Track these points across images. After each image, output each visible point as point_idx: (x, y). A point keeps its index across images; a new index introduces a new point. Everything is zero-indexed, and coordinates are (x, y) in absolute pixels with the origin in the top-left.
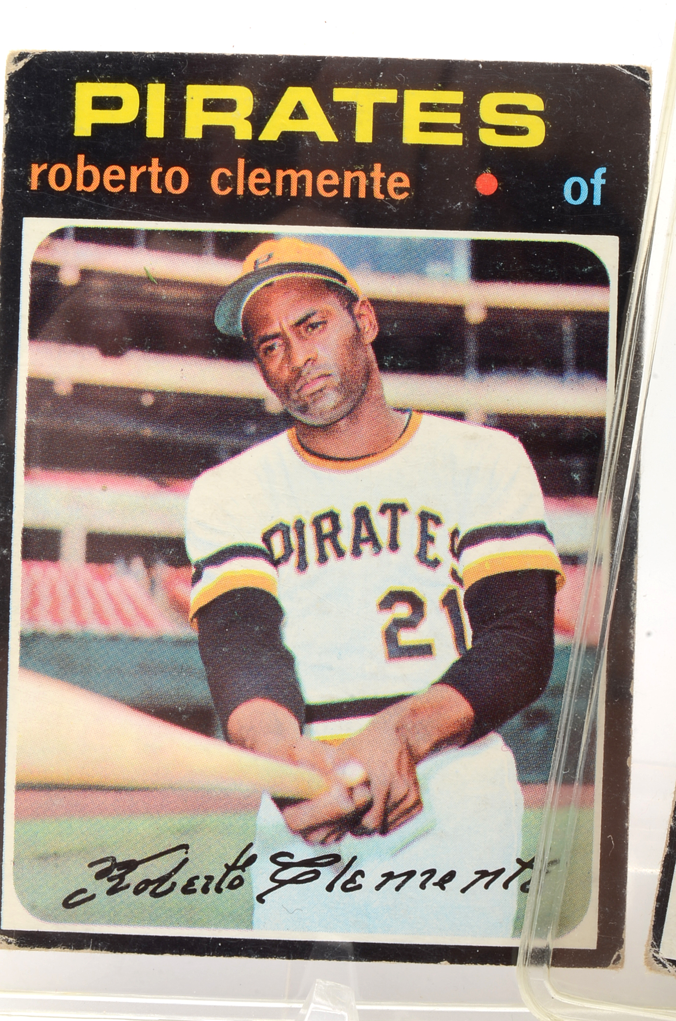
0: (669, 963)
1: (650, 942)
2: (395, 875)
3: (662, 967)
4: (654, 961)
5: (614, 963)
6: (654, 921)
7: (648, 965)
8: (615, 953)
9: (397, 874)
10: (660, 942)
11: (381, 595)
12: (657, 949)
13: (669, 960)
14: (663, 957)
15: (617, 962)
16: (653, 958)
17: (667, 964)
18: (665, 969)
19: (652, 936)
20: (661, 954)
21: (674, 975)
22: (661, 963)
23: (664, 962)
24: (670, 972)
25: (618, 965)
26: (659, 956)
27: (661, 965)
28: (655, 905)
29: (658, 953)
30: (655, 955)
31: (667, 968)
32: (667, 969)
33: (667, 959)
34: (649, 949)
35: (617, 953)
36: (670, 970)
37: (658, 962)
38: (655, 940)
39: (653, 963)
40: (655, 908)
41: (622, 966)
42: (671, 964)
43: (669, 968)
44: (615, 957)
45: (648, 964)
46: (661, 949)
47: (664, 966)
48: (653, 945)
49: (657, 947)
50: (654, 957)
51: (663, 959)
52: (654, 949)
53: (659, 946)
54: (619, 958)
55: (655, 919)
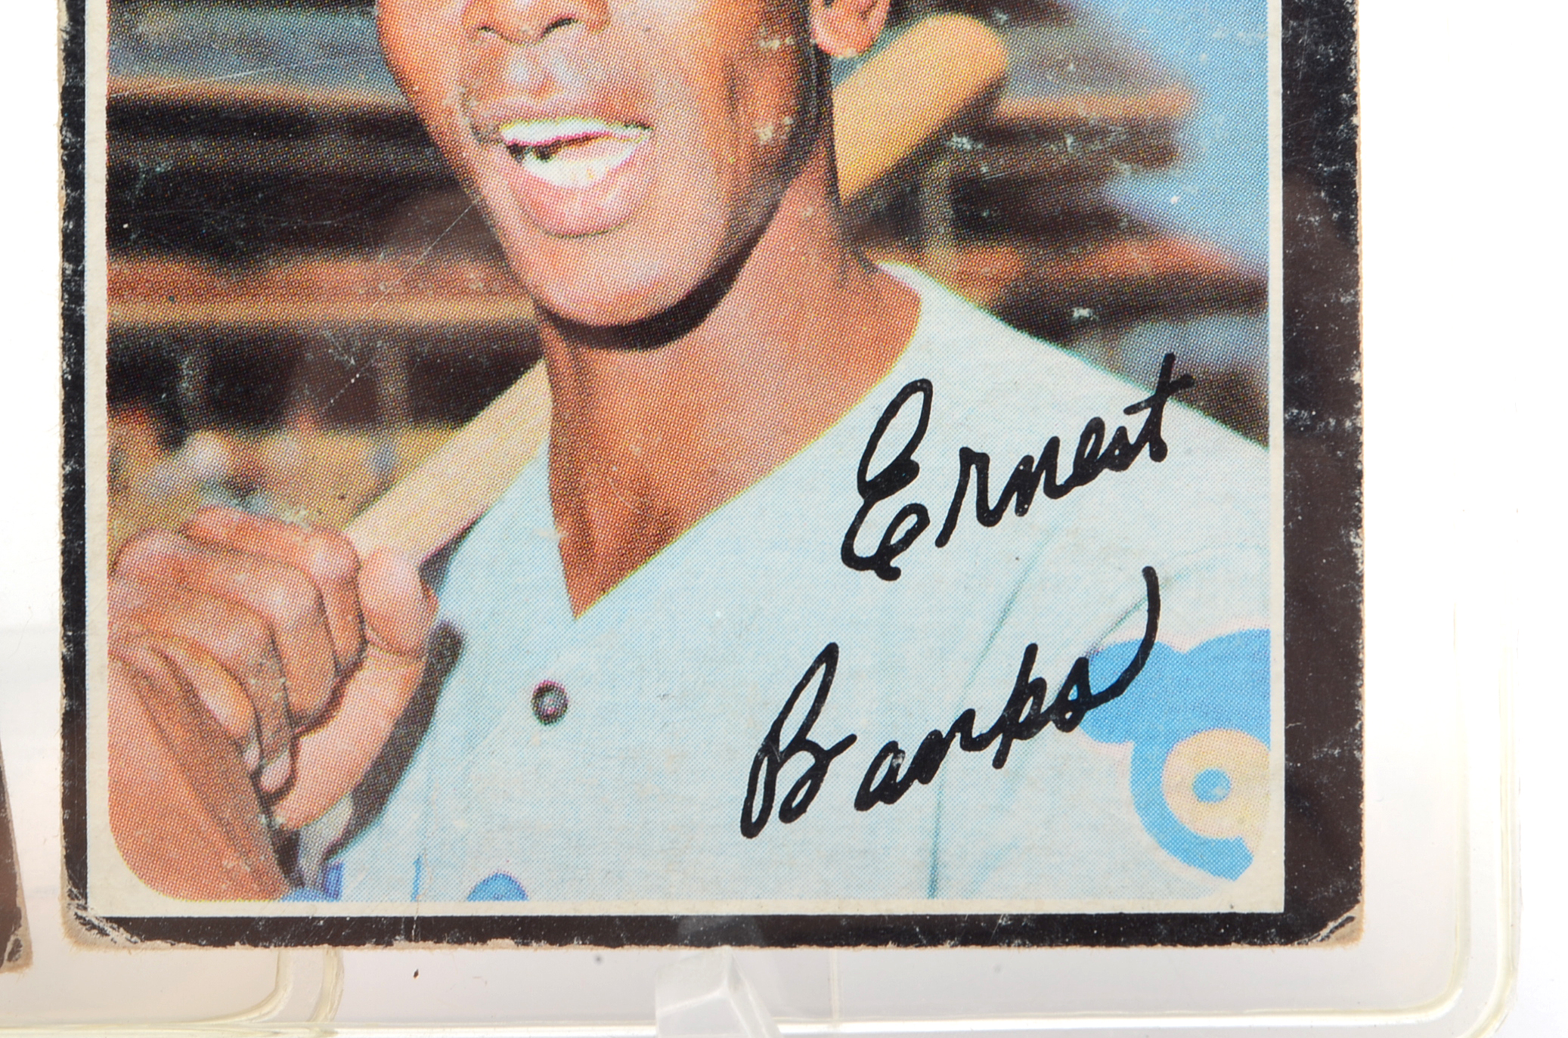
0: (110, 924)
1: (66, 890)
3: (99, 935)
4: (80, 926)
5: (10, 959)
7: (71, 936)
8: (7, 939)
10: (85, 887)
12: (82, 902)
13: (110, 920)
14: (98, 916)
15: (17, 956)
16: (78, 921)
17: (107, 927)
18: (105, 938)
19: (66, 877)
20: (92, 909)
21: (124, 947)
22: (94, 927)
23: (101, 925)
24: (115, 942)
25: (20, 962)
26: (89, 915)
27: (96, 931)
28: (62, 817)
29: (85, 908)
30: (80, 913)
31: (107, 935)
32: (110, 938)
33: (104, 918)
34: (66, 905)
35: (13, 938)
36: (116, 939)
37: (88, 927)
38: (75, 885)
39: (80, 930)
40: (62, 821)
41: (28, 962)
42: (115, 926)
43: (113, 934)
44: (9, 947)
45: (70, 933)
46: (88, 900)
47: (102, 932)
48: (71, 895)
49: (80, 897)
50: (79, 917)
51: (96, 918)
52: (76, 902)
53: (85, 896)
54: (17, 945)
55: (67, 842)
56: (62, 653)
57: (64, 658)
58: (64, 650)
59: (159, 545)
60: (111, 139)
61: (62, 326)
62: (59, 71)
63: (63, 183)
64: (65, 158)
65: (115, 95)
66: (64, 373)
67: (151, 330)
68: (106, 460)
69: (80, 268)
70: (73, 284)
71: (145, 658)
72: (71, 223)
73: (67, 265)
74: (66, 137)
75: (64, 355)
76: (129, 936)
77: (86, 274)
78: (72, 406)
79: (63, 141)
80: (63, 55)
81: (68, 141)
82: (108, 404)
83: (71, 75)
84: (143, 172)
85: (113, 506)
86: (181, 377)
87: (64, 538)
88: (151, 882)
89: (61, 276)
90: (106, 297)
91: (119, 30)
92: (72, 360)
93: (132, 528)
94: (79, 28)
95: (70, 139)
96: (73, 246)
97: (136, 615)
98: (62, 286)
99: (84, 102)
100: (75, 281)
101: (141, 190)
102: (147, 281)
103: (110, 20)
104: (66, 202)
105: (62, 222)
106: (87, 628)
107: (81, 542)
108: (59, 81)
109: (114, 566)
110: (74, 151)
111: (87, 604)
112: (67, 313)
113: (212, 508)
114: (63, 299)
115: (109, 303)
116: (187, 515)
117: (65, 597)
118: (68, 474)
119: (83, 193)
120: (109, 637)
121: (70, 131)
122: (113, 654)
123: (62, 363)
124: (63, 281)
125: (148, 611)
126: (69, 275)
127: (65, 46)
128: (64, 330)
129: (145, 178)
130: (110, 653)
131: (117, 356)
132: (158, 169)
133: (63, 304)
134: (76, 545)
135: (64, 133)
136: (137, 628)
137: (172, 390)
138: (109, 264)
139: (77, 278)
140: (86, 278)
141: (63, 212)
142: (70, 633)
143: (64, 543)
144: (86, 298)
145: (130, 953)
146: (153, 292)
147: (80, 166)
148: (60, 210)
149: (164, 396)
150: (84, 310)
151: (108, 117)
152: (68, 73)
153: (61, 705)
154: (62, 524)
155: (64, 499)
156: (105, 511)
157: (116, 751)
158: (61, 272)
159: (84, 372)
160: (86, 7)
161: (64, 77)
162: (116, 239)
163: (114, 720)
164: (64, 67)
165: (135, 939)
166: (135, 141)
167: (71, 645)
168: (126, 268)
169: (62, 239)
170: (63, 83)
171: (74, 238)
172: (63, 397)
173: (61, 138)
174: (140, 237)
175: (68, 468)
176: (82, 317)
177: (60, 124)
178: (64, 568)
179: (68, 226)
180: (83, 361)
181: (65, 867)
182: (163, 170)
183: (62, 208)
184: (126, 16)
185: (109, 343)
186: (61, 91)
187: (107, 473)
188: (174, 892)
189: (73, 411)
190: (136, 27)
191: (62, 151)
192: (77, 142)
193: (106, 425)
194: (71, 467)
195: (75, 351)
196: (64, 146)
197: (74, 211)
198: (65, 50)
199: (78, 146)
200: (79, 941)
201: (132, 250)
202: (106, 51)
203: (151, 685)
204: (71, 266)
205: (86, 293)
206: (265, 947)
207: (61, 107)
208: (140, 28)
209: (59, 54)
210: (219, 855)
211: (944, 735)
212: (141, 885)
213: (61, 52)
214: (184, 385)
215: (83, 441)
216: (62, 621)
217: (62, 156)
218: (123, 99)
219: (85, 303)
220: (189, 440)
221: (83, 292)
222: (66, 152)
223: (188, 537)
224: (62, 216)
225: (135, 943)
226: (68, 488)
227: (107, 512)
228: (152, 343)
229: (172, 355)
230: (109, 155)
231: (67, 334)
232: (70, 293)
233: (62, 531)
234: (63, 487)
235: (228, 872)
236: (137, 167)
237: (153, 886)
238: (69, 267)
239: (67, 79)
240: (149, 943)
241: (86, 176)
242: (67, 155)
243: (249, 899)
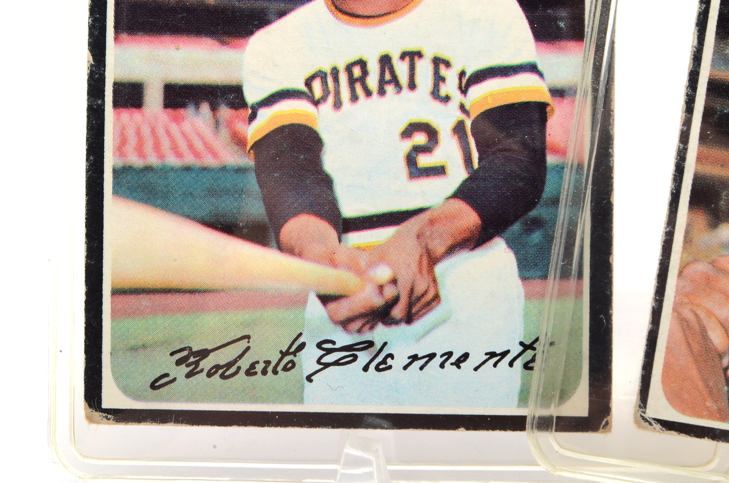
0: (654, 421)
1: (638, 404)
2: (419, 357)
4: (642, 420)
5: (603, 428)
6: (641, 387)
8: (603, 419)
9: (421, 356)
10: (646, 404)
11: (402, 126)
12: (644, 410)
13: (655, 419)
14: (649, 417)
15: (606, 427)
16: (641, 418)
17: (653, 422)
18: (651, 427)
19: (639, 399)
20: (648, 413)
21: (659, 432)
22: (647, 421)
23: (651, 421)
24: (655, 429)
25: (607, 430)
26: (646, 416)
27: (648, 423)
28: (641, 373)
29: (644, 413)
30: (643, 414)
31: (653, 425)
32: (653, 427)
33: (652, 418)
34: (637, 410)
35: (605, 420)
36: (656, 428)
37: (645, 421)
38: (642, 403)
39: (641, 422)
40: (641, 375)
41: (610, 431)
42: (656, 422)
43: (655, 425)
44: (604, 423)
45: (636, 422)
46: (647, 409)
47: (650, 424)
48: (640, 406)
49: (643, 408)
50: (642, 416)
51: (649, 418)
52: (642, 410)
53: (645, 407)
54: (607, 423)
55: (642, 384)
57: (653, 308)
58: (654, 304)
59: (701, 267)
60: (708, 95)
61: (675, 170)
62: (690, 64)
63: (684, 111)
64: (687, 100)
65: (712, 77)
66: (672, 189)
67: (712, 178)
68: (685, 228)
69: (686, 147)
70: (682, 153)
71: (687, 313)
72: (685, 127)
73: (681, 145)
74: (689, 91)
75: (674, 182)
76: (661, 427)
77: (688, 150)
78: (673, 204)
79: (687, 93)
80: (693, 57)
81: (689, 93)
82: (689, 205)
83: (695, 66)
84: (719, 111)
85: (684, 248)
86: (721, 199)
87: (661, 258)
88: (674, 406)
89: (677, 149)
90: (695, 161)
91: (717, 51)
92: (677, 185)
93: (691, 258)
94: (701, 47)
95: (690, 92)
96: (684, 137)
97: (687, 295)
98: (678, 153)
99: (698, 78)
100: (683, 152)
101: (717, 119)
102: (713, 157)
103: (715, 46)
104: (685, 119)
105: (681, 126)
106: (665, 297)
107: (669, 261)
108: (689, 68)
109: (680, 273)
110: (691, 98)
111: (666, 287)
112: (678, 165)
113: (725, 256)
114: (677, 159)
115: (696, 163)
116: (714, 257)
117: (658, 282)
118: (668, 232)
119: (692, 116)
120: (674, 302)
121: (691, 89)
122: (675, 310)
123: (672, 185)
124: (678, 151)
125: (692, 294)
126: (681, 149)
127: (694, 54)
128: (675, 172)
129: (719, 114)
130: (673, 309)
131: (696, 186)
132: (725, 111)
133: (676, 161)
134: (666, 261)
135: (688, 89)
136: (686, 300)
137: (717, 204)
138: (699, 147)
139: (684, 151)
140: (688, 151)
141: (683, 122)
142: (657, 298)
143: (661, 260)
144: (687, 160)
145: (660, 434)
146: (716, 162)
147: (693, 105)
148: (681, 122)
149: (713, 206)
150: (685, 165)
151: (708, 86)
152: (694, 65)
153: (648, 327)
154: (661, 252)
155: (664, 242)
156: (680, 249)
157: (669, 350)
158: (678, 147)
159: (681, 190)
160: (706, 39)
161: (692, 67)
162: (703, 138)
163: (670, 337)
164: (692, 62)
165: (664, 429)
166: (717, 98)
167: (657, 303)
168: (705, 150)
169: (680, 133)
170: (691, 69)
171: (685, 134)
172: (670, 199)
173: (687, 91)
174: (713, 138)
175: (668, 229)
176: (684, 167)
177: (687, 86)
178: (659, 270)
179: (684, 129)
180: (681, 186)
181: (639, 394)
182: (727, 112)
183: (683, 120)
184: (722, 45)
185: (693, 180)
186: (689, 72)
187: (684, 234)
188: (683, 412)
189: (674, 206)
190: (725, 51)
191: (686, 97)
192: (693, 94)
193: (687, 214)
194: (669, 229)
195: (679, 181)
196: (687, 95)
197: (687, 123)
198: (694, 55)
199: (693, 96)
200: (640, 426)
201: (709, 143)
202: (711, 58)
203: (688, 325)
204: (683, 145)
205: (687, 158)
206: (718, 441)
207: (688, 79)
208: (727, 51)
209: (691, 57)
210: (705, 400)
212: (670, 407)
213: (692, 56)
214: (722, 203)
215: (676, 219)
216: (655, 292)
217: (686, 99)
218: (715, 80)
219: (686, 162)
220: (720, 226)
221: (686, 157)
222: (688, 98)
223: (713, 266)
224: (682, 124)
225: (664, 430)
226: (666, 237)
227: (681, 250)
228: (711, 183)
229: (719, 189)
230: (706, 102)
231: (676, 173)
232: (680, 157)
233: (661, 255)
234: (665, 237)
235: (708, 407)
236: (716, 109)
237: (675, 409)
238: (682, 146)
239: (693, 67)
240: (669, 432)
241: (695, 109)
242: (688, 99)
243: (714, 420)
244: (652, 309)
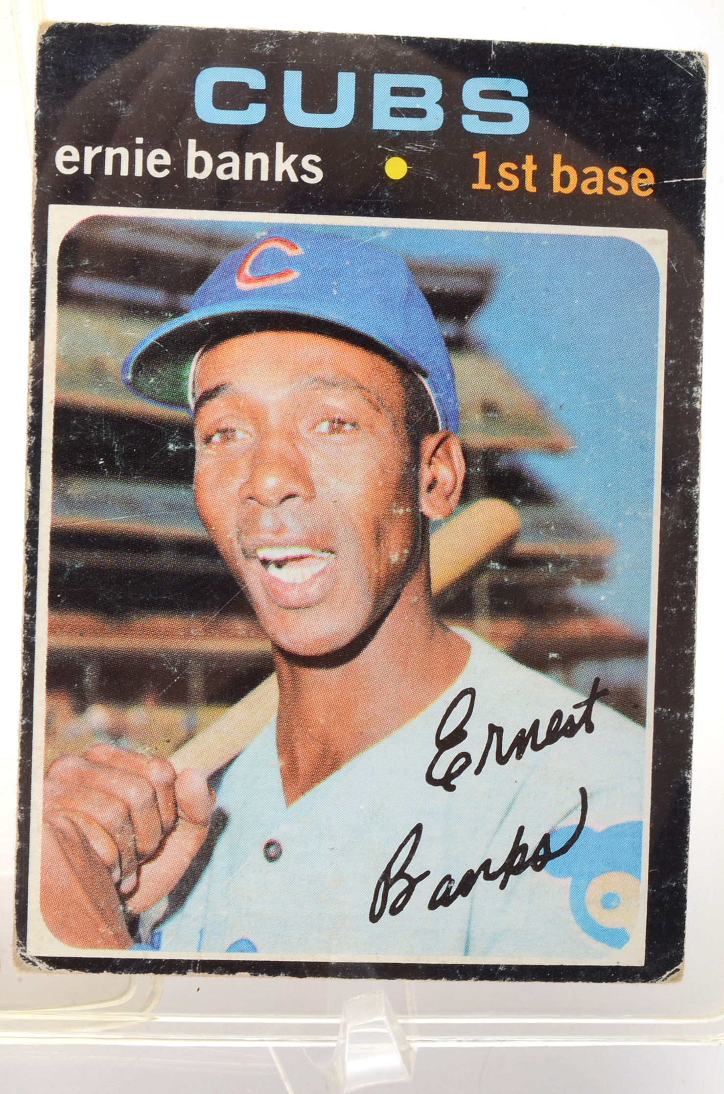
56: (18, 818)
57: (19, 821)
58: (19, 817)
59: (71, 763)
60: (52, 549)
61: (23, 647)
62: (25, 513)
63: (26, 572)
64: (27, 559)
65: (54, 526)
66: (23, 672)
67: (70, 651)
68: (45, 718)
69: (34, 617)
70: (30, 625)
71: (61, 822)
72: (30, 593)
73: (27, 615)
74: (28, 547)
75: (24, 662)
76: (48, 966)
77: (37, 620)
78: (27, 689)
79: (26, 550)
80: (28, 504)
81: (29, 549)
82: (47, 688)
83: (32, 515)
84: (69, 567)
85: (47, 742)
86: (86, 676)
87: (20, 758)
88: (61, 938)
89: (23, 621)
90: (47, 632)
91: (59, 493)
92: (28, 665)
93: (57, 754)
94: (37, 490)
95: (30, 549)
96: (30, 605)
97: (58, 800)
98: (24, 626)
99: (38, 529)
100: (31, 623)
101: (67, 577)
102: (69, 625)
103: (54, 487)
104: (27, 582)
105: (25, 592)
106: (31, 806)
107: (30, 761)
108: (25, 518)
109: (47, 774)
110: (32, 555)
111: (32, 793)
112: (27, 640)
113: (100, 745)
114: (24, 633)
115: (49, 636)
116: (86, 748)
117: (21, 789)
118: (24, 725)
119: (36, 577)
120: (43, 811)
121: (30, 545)
122: (45, 820)
123: (23, 666)
124: (25, 623)
125: (64, 798)
126: (27, 620)
127: (29, 499)
128: (24, 649)
129: (70, 571)
130: (43, 819)
131: (52, 664)
132: (77, 566)
133: (24, 635)
134: (27, 762)
135: (27, 545)
136: (58, 806)
137: (80, 682)
138: (49, 615)
139: (32, 622)
140: (36, 622)
141: (25, 587)
142: (22, 808)
143: (21, 760)
144: (36, 633)
145: (48, 975)
146: (72, 631)
147: (35, 563)
148: (24, 586)
149: (76, 685)
150: (35, 639)
151: (51, 537)
152: (30, 514)
153: (16, 845)
154: (20, 751)
155: (21, 738)
156: (43, 744)
157: (45, 871)
158: (23, 619)
159: (34, 672)
160: (41, 479)
161: (28, 516)
162: (53, 602)
163: (44, 854)
164: (28, 510)
165: (51, 968)
166: (65, 551)
167: (23, 814)
168: (58, 618)
169: (24, 601)
170: (27, 519)
171: (31, 601)
172: (22, 684)
173: (26, 548)
174: (66, 601)
175: (24, 722)
176: (34, 643)
177: (25, 541)
178: (20, 774)
179: (28, 595)
180: (34, 666)
181: (15, 930)
182: (79, 567)
183: (25, 584)
184: (62, 485)
185: (48, 657)
186: (26, 523)
187: (44, 725)
188: (72, 944)
189: (28, 692)
190: (67, 491)
191: (26, 555)
192: (34, 550)
193: (45, 700)
194: (26, 721)
195: (30, 660)
196: (27, 552)
197: (31, 586)
198: (29, 502)
199: (34, 552)
200: (21, 969)
201: (62, 608)
202: (50, 503)
203: (64, 836)
204: (29, 616)
205: (36, 630)
206: (119, 973)
207: (26, 532)
208: (69, 491)
209: (26, 504)
210: (97, 926)
211: (475, 872)
212: (56, 940)
213: (27, 503)
214: (87, 680)
215: (32, 708)
216: (18, 801)
217: (26, 557)
218: (59, 528)
219: (36, 635)
220: (89, 709)
221: (35, 630)
222: (28, 556)
223: (86, 759)
224: (25, 589)
225: (51, 970)
226: (23, 732)
227: (44, 745)
228: (71, 658)
229: (81, 664)
230: (51, 558)
231: (26, 651)
232: (28, 630)
233: (20, 754)
234: (22, 731)
235: (102, 934)
236: (65, 564)
237: (62, 941)
238: (28, 616)
239: (29, 517)
240: (58, 970)
241: (38, 568)
242: (29, 557)
243: (112, 949)
244: (17, 823)
